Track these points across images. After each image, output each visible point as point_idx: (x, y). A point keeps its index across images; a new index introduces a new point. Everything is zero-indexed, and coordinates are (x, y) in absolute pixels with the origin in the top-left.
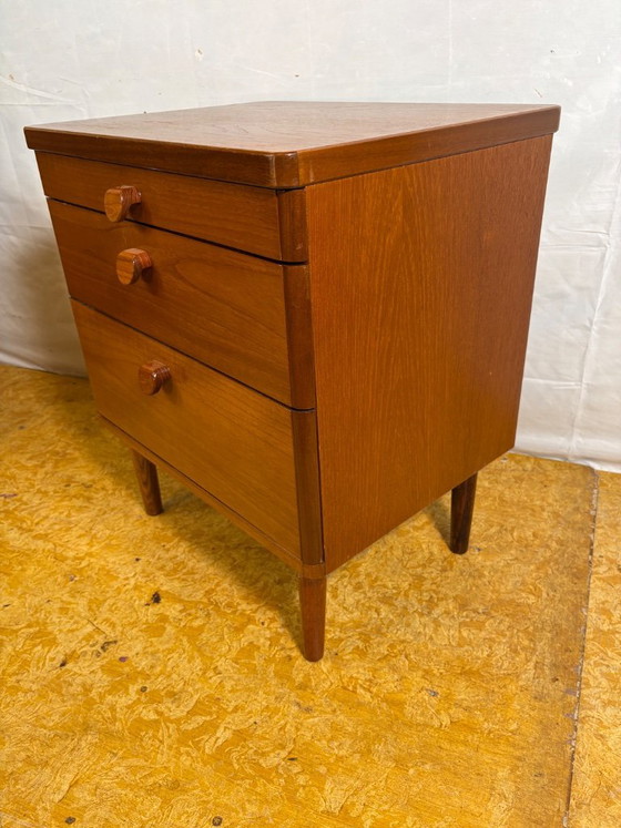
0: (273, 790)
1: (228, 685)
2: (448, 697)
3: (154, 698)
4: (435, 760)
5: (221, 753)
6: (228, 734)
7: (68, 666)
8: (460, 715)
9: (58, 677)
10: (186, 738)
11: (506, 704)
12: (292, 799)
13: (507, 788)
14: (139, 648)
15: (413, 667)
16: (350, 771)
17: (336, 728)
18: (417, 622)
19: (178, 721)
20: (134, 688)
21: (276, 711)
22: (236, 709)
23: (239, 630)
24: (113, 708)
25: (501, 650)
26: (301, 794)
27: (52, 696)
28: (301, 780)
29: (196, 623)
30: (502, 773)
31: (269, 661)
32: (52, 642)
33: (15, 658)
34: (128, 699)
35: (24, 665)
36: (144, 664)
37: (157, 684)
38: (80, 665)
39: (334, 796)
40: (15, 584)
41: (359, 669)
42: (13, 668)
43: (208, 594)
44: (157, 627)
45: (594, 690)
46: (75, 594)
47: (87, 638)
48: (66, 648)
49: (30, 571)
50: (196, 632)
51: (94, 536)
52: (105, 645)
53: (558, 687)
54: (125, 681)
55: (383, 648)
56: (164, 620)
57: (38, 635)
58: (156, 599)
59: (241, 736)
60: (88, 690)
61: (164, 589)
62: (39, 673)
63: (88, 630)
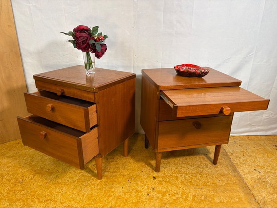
0: (207, 202)
1: (184, 189)
2: (222, 180)
3: (173, 195)
4: (228, 190)
5: (193, 200)
6: (192, 197)
7: (150, 195)
8: (226, 182)
9: (150, 197)
10: (185, 199)
11: (231, 179)
12: (211, 202)
13: (241, 190)
14: (161, 188)
15: (213, 177)
16: (216, 195)
17: (208, 190)
18: (207, 169)
19: (181, 197)
20: (167, 194)
21: (196, 191)
22: (189, 192)
23: (177, 179)
24: (166, 199)
25: (224, 171)
26: (212, 201)
27: (152, 200)
28: (210, 199)
29: (168, 180)
30: (238, 189)
31: (187, 183)
32: (141, 192)
33: (136, 196)
34: (168, 197)
35: (140, 197)
36: (165, 190)
37: (171, 193)
38: (152, 194)
39: (217, 200)
40: (119, 183)
41: (204, 180)
42: (138, 198)
43: (164, 174)
44: (160, 183)
45: (241, 173)
46: (136, 181)
47: (148, 189)
48: (145, 192)
49: (120, 180)
50: (169, 182)
51: (127, 169)
52: (153, 189)
53: (236, 174)
54: (164, 194)
55: (205, 175)
56: (160, 181)
57: (136, 191)
58: (155, 178)
59: (194, 196)
60: (158, 197)
61: (154, 176)
62: (145, 197)
63: (146, 187)
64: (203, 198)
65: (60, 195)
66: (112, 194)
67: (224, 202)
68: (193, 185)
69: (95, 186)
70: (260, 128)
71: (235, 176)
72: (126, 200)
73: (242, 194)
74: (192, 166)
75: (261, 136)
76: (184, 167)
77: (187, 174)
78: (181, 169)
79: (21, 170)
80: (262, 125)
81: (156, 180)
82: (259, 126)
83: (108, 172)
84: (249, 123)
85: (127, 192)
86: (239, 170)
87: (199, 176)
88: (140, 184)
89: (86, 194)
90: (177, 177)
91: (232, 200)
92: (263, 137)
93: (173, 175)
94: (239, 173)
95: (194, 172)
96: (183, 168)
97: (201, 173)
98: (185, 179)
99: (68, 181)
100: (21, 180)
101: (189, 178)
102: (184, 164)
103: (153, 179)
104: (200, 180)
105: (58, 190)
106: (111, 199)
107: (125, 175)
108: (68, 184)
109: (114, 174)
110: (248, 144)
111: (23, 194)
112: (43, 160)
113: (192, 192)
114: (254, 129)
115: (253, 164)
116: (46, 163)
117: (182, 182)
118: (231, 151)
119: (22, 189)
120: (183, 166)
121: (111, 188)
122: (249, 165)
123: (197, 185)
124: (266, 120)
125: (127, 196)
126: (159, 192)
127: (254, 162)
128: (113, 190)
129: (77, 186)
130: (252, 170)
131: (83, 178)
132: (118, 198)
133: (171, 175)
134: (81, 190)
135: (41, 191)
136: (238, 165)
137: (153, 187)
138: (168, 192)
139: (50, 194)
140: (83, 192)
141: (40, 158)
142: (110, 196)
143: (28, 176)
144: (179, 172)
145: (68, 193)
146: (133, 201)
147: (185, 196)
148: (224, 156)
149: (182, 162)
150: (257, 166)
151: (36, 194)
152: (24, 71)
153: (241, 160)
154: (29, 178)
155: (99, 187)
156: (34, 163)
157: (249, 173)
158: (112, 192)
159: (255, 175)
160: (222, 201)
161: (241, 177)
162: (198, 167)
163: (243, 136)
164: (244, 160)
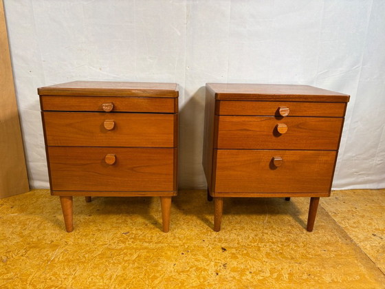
0: (313, 283)
1: (273, 264)
2: (328, 250)
3: (257, 274)
4: (340, 264)
5: (290, 280)
6: (287, 276)
7: (220, 274)
8: (336, 253)
9: (220, 277)
10: (278, 279)
11: (342, 248)
12: (318, 283)
13: (359, 264)
14: (235, 263)
15: (314, 246)
16: (325, 272)
17: (310, 265)
18: (303, 235)
19: (270, 276)
20: (248, 273)
21: (292, 266)
22: (282, 269)
23: (259, 250)
24: (247, 279)
25: (329, 237)
26: (320, 281)
27: (225, 283)
28: (316, 278)
29: (245, 252)
30: (356, 261)
31: (276, 255)
32: (205, 270)
33: (198, 277)
34: (249, 276)
35: (204, 278)
36: (242, 266)
37: (253, 270)
38: (223, 273)
39: (327, 279)
40: (169, 258)
41: (301, 250)
42: (202, 280)
43: (238, 243)
44: (234, 256)
45: (355, 240)
46: (195, 255)
47: (215, 265)
48: (212, 270)
49: (169, 253)
50: (247, 254)
51: (179, 238)
52: (224, 265)
53: (348, 241)
54: (242, 272)
55: (301, 244)
56: (234, 254)
57: (197, 269)
58: (224, 249)
59: (291, 274)
60: (234, 278)
61: (223, 246)
62: (212, 279)
63: (212, 263)
64: (305, 277)
65: (70, 279)
66: (158, 275)
67: (337, 282)
68: (287, 258)
69: (129, 264)
70: (370, 178)
71: (347, 244)
72: (182, 283)
73: (363, 270)
74: (279, 232)
75: (371, 190)
76: (267, 234)
77: (273, 243)
78: (263, 235)
79: (5, 243)
80: (373, 174)
81: (226, 252)
82: (368, 175)
83: (150, 242)
84: (354, 170)
85: (182, 272)
86: (351, 236)
87: (292, 246)
88: (202, 258)
89: (114, 277)
90: (259, 247)
91: (350, 279)
92: (374, 191)
93: (253, 244)
94: (352, 241)
95: (283, 240)
96: (265, 235)
97: (295, 241)
98: (272, 249)
99: (84, 257)
100: (4, 258)
101: (278, 249)
102: (266, 229)
103: (221, 251)
104: (296, 251)
105: (67, 271)
106: (156, 282)
107: (177, 247)
108: (84, 262)
109: (160, 245)
110: (356, 200)
111: (8, 279)
112: (42, 227)
113: (285, 268)
114: (361, 179)
115: (369, 227)
116: (47, 232)
117: (268, 255)
118: (333, 210)
119: (6, 272)
120: (266, 231)
121: (156, 265)
122: (363, 229)
123: (292, 258)
124: (379, 166)
125: (183, 276)
126: (234, 270)
127: (370, 224)
128: (159, 268)
129: (98, 265)
130: (370, 235)
131: (108, 253)
132: (168, 280)
133: (248, 245)
134: (107, 270)
135: (38, 274)
136: (348, 229)
137: (223, 262)
138: (248, 269)
139: (53, 278)
140: (109, 273)
141: (36, 225)
142: (155, 278)
143: (17, 251)
144: (261, 240)
145: (85, 275)
146: (194, 284)
147: (276, 274)
148: (325, 218)
149: (263, 227)
150: (376, 229)
151: (31, 277)
152: (16, 91)
153: (351, 222)
154: (18, 254)
155: (136, 264)
156: (26, 232)
157: (366, 239)
158: (158, 272)
159: (376, 242)
160: (336, 280)
161: (355, 244)
162: (289, 232)
163: (347, 190)
164: (354, 223)
